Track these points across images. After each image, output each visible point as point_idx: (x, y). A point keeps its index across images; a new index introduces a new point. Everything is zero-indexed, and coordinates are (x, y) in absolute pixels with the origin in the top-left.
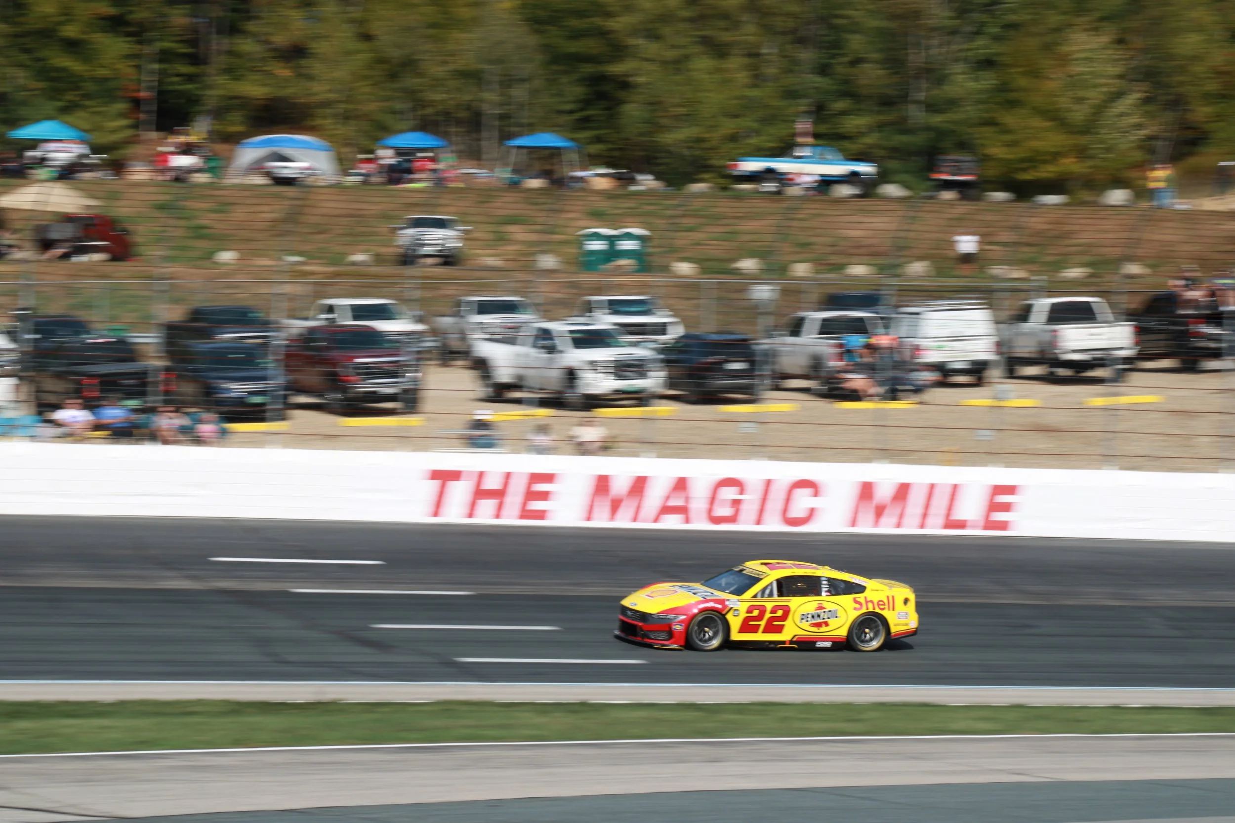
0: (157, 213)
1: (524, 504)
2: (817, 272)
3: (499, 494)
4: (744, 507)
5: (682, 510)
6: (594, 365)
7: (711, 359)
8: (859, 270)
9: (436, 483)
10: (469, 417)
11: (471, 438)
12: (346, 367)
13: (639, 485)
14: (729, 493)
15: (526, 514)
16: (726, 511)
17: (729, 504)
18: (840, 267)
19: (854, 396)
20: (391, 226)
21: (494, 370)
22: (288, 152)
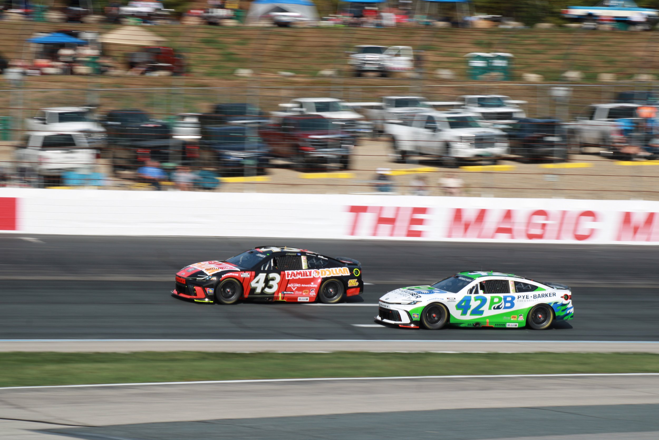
0: (203, 46)
1: (409, 227)
2: (618, 79)
3: (391, 221)
4: (548, 228)
5: (508, 231)
6: (461, 139)
7: (535, 135)
8: (644, 77)
9: (353, 214)
10: (373, 172)
11: (377, 186)
12: (304, 141)
13: (482, 215)
14: (540, 220)
15: (411, 233)
16: (538, 231)
17: (540, 227)
18: (630, 76)
19: (628, 157)
20: (346, 52)
21: (398, 142)
22: (285, 6)
